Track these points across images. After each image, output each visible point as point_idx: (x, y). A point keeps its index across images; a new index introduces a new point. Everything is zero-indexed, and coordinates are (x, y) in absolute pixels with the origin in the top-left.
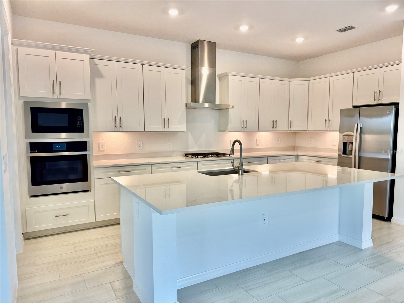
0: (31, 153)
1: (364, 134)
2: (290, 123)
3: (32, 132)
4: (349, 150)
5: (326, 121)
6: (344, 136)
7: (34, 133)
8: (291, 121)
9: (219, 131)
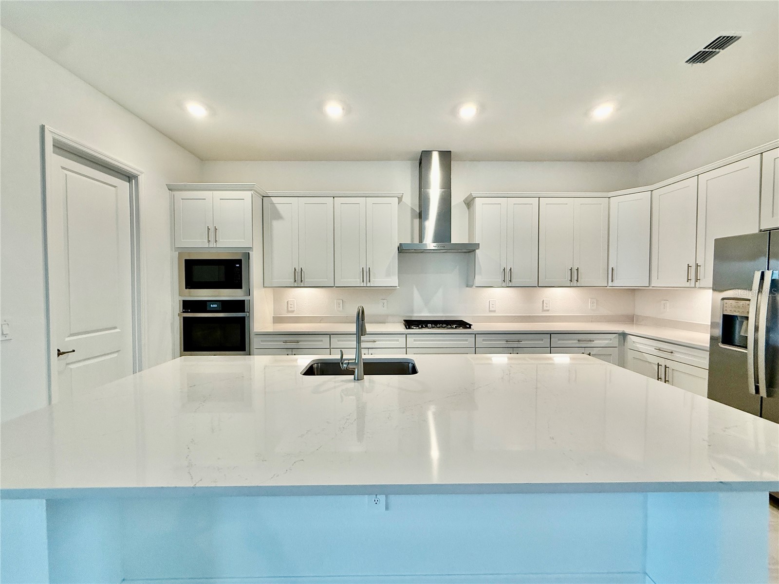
0: (183, 312)
2: (611, 273)
3: (186, 288)
5: (689, 266)
6: (726, 301)
7: (188, 290)
8: (612, 268)
9: (467, 287)
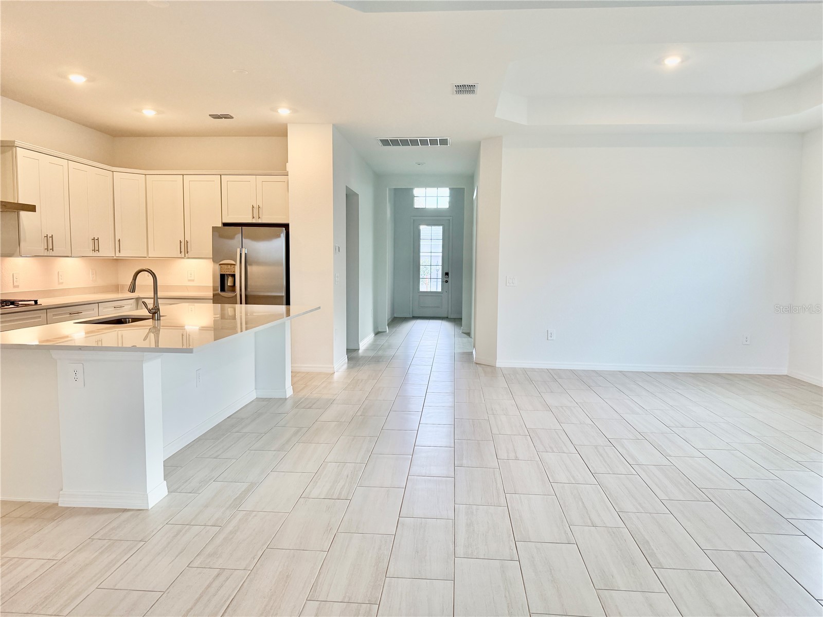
1: (251, 265)
2: (118, 244)
4: (229, 285)
5: (181, 242)
6: (221, 266)
8: (119, 240)
